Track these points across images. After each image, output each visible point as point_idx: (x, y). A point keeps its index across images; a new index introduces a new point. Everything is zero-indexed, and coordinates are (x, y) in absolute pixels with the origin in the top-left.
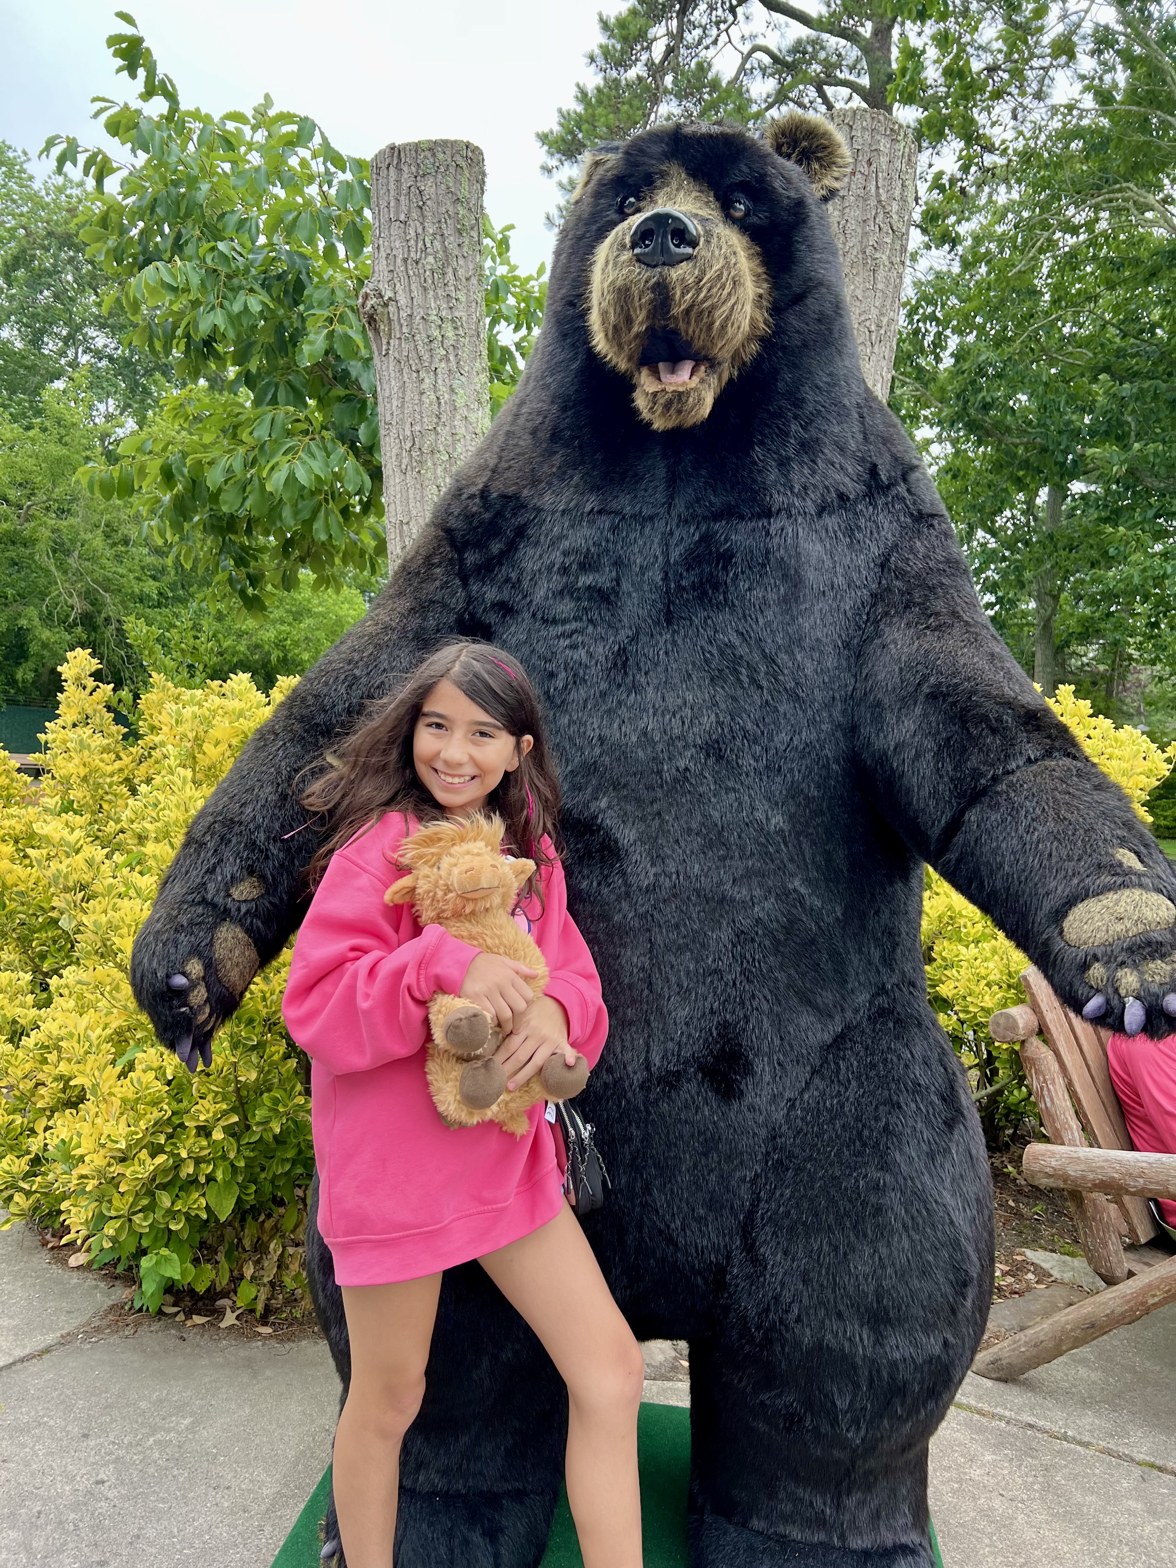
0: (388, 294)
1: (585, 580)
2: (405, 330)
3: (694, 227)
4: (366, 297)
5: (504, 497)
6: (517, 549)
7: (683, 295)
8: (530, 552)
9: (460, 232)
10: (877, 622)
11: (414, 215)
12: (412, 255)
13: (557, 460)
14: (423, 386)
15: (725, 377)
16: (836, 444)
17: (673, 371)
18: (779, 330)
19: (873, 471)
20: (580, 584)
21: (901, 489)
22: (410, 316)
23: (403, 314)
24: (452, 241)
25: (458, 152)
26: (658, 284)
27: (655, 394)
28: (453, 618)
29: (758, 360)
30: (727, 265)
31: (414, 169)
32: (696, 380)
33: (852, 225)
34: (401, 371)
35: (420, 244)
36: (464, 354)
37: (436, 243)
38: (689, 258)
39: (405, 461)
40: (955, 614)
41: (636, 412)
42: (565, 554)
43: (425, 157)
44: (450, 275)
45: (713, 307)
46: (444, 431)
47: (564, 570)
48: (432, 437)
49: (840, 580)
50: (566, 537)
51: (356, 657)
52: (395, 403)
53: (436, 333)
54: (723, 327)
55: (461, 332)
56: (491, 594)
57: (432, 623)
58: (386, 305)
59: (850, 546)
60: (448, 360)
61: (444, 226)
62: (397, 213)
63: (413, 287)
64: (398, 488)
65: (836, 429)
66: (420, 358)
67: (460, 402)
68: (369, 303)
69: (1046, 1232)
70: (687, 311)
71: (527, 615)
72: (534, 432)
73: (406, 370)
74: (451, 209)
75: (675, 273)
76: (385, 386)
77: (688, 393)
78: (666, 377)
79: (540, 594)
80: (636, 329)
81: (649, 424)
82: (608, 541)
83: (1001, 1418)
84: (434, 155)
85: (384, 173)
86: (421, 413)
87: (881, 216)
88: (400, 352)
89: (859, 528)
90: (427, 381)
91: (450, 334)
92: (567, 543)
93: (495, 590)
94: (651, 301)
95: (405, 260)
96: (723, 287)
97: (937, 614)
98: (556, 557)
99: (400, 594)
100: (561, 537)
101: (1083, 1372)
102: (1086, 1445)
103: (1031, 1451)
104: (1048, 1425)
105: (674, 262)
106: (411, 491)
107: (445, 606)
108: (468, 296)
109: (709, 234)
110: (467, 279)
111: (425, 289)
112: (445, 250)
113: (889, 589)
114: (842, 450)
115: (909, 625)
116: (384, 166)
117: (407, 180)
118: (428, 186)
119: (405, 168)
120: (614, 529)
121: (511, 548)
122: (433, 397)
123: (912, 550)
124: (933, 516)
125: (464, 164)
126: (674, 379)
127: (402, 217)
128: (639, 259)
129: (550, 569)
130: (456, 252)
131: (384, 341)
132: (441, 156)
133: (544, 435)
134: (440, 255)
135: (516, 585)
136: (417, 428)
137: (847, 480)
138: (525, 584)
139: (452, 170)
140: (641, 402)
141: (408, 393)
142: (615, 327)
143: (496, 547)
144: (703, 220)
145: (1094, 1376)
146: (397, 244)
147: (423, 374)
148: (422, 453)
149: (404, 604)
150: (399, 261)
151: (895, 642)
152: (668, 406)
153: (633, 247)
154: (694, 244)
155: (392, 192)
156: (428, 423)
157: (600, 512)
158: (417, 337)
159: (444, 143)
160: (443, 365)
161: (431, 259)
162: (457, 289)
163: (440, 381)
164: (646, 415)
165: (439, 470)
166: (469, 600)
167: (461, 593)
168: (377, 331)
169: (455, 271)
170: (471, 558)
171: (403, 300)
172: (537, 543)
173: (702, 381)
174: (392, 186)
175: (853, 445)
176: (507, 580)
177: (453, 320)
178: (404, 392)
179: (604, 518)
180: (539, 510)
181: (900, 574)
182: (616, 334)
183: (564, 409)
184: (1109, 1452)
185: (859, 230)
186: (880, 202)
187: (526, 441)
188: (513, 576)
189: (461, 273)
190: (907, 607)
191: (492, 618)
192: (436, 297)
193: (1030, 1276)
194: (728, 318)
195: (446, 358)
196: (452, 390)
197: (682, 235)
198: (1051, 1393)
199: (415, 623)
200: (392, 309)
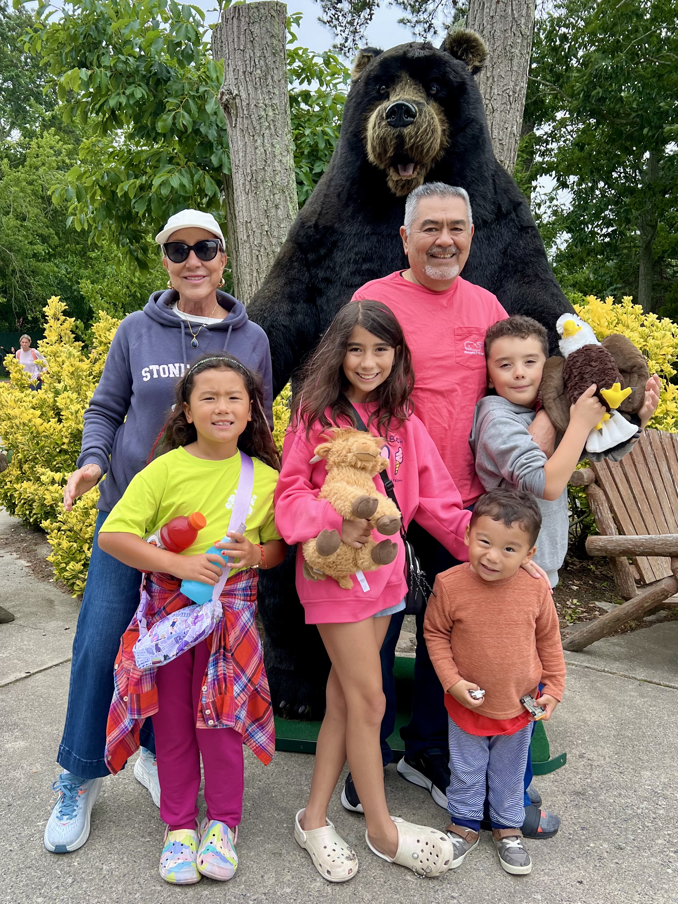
0: (235, 92)
1: (365, 266)
2: (245, 112)
3: (414, 108)
4: (223, 94)
5: (325, 227)
6: (332, 253)
7: (410, 140)
8: (339, 254)
9: (274, 54)
10: (501, 281)
11: (249, 46)
12: (248, 69)
13: (350, 209)
14: (257, 144)
15: (429, 168)
16: (481, 195)
17: (405, 170)
18: (454, 144)
19: (499, 207)
20: (363, 268)
21: (513, 215)
22: (248, 104)
23: (244, 104)
24: (270, 60)
25: (272, 8)
26: (398, 136)
27: (397, 181)
28: (304, 286)
29: (444, 159)
30: (429, 125)
31: (247, 19)
32: (416, 173)
33: (498, 34)
34: (244, 136)
35: (253, 62)
36: (279, 125)
37: (261, 62)
38: (412, 123)
39: (248, 187)
40: (537, 276)
41: (389, 189)
42: (356, 254)
43: (254, 12)
44: (270, 80)
45: (423, 144)
46: (269, 169)
47: (356, 262)
48: (262, 173)
49: (484, 261)
50: (356, 246)
51: (264, 308)
52: (241, 154)
53: (263, 113)
54: (428, 151)
55: (277, 112)
56: (321, 274)
57: (295, 289)
58: (234, 99)
59: (489, 245)
60: (270, 129)
61: (265, 51)
62: (239, 45)
63: (249, 88)
64: (244, 203)
65: (482, 189)
66: (254, 128)
67: (277, 152)
68: (225, 98)
69: (608, 594)
70: (412, 147)
71: (339, 284)
72: (339, 195)
73: (247, 135)
74: (269, 41)
75: (406, 131)
76: (235, 145)
77: (412, 180)
78: (402, 173)
79: (344, 274)
80: (388, 155)
81: (395, 194)
82: (376, 247)
83: (573, 665)
84: (258, 11)
85: (230, 22)
86: (256, 159)
87: (515, 27)
88: (243, 125)
89: (493, 236)
90: (259, 141)
91: (271, 113)
92: (357, 249)
93: (323, 272)
94: (395, 143)
95: (244, 72)
96: (427, 135)
97: (529, 276)
98: (352, 256)
99: (278, 276)
100: (353, 247)
101: (617, 648)
102: (614, 674)
103: (586, 676)
104: (596, 667)
105: (406, 125)
106: (251, 204)
107: (300, 281)
108: (279, 91)
109: (421, 111)
110: (279, 81)
111: (256, 88)
112: (267, 65)
113: (507, 265)
114: (484, 198)
115: (515, 282)
116: (230, 18)
117: (244, 26)
118: (256, 29)
119: (243, 19)
120: (378, 241)
121: (330, 252)
122: (262, 150)
123: (518, 245)
124: (528, 227)
125: (275, 14)
126: (406, 174)
127: (242, 48)
128: (389, 124)
129: (349, 262)
130: (272, 66)
131: (234, 119)
132: (262, 11)
133: (344, 197)
134: (264, 68)
135: (333, 269)
136: (254, 168)
137: (487, 213)
138: (337, 269)
139: (269, 19)
140: (390, 184)
141: (248, 148)
142: (379, 154)
143: (323, 252)
144: (418, 104)
145: (622, 650)
146: (240, 63)
147: (256, 137)
148: (257, 182)
149: (282, 281)
150: (241, 73)
151: (509, 290)
152: (403, 187)
153: (387, 118)
154: (414, 116)
155: (236, 33)
156: (260, 165)
157: (372, 234)
158: (253, 117)
159: (265, 3)
160: (267, 131)
161: (259, 71)
162: (274, 87)
163: (266, 141)
164: (393, 190)
165: (267, 192)
166: (311, 277)
167: (307, 274)
168: (229, 113)
169: (272, 77)
170: (311, 257)
171: (244, 95)
172: (343, 249)
173: (418, 174)
174: (235, 29)
175: (489, 196)
176: (329, 267)
177: (272, 106)
178: (246, 148)
179: (374, 236)
180: (342, 234)
181: (513, 257)
182: (379, 156)
183: (352, 184)
184: (625, 676)
185: (502, 36)
186: (514, 18)
187: (334, 200)
188: (331, 265)
189: (276, 78)
190: (515, 273)
191: (322, 286)
192: (262, 93)
193: (597, 613)
194: (430, 147)
195: (269, 127)
196: (273, 145)
197: (408, 112)
198: (599, 656)
199: (288, 289)
200: (237, 101)
